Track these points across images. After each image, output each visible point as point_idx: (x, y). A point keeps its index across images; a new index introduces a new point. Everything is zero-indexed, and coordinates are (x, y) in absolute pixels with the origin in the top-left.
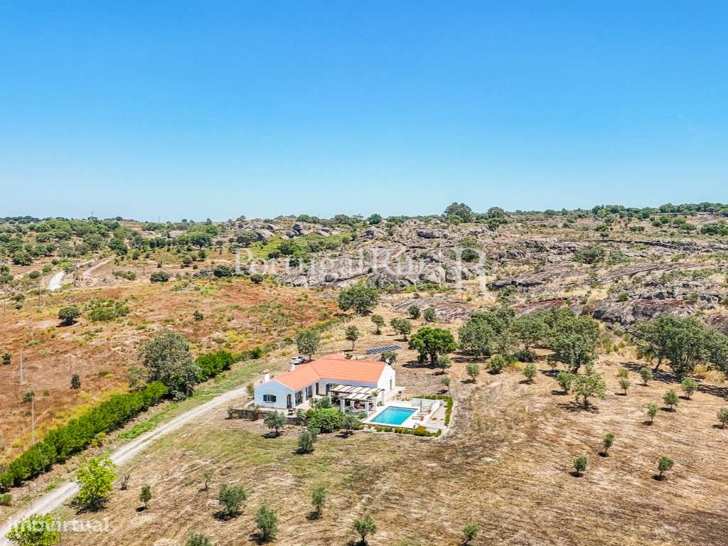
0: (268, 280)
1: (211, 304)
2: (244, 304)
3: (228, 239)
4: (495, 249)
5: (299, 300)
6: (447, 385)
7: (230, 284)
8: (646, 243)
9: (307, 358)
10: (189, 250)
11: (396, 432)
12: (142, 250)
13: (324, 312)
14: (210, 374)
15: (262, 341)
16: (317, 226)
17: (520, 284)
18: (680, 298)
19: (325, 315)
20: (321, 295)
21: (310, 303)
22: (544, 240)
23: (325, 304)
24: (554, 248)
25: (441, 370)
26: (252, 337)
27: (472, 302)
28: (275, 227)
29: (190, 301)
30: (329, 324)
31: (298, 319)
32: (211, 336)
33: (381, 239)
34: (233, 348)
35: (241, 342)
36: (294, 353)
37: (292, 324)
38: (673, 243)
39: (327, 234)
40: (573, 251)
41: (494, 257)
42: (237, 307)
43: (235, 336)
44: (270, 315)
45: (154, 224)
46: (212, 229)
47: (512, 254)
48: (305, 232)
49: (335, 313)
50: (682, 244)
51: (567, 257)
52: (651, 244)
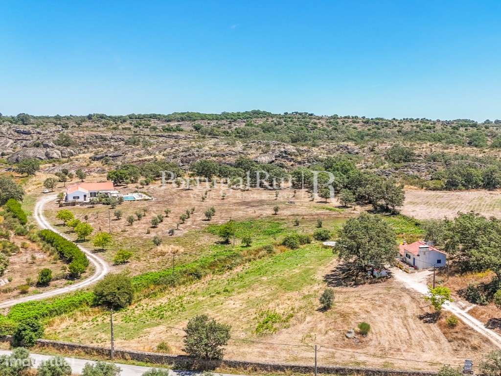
4: (78, 140)
8: (157, 136)
17: (110, 156)
18: (197, 156)
24: (112, 138)
27: (90, 166)
38: (169, 135)
40: (122, 140)
41: (80, 144)
47: (89, 142)
50: (174, 136)
51: (120, 143)
52: (159, 136)
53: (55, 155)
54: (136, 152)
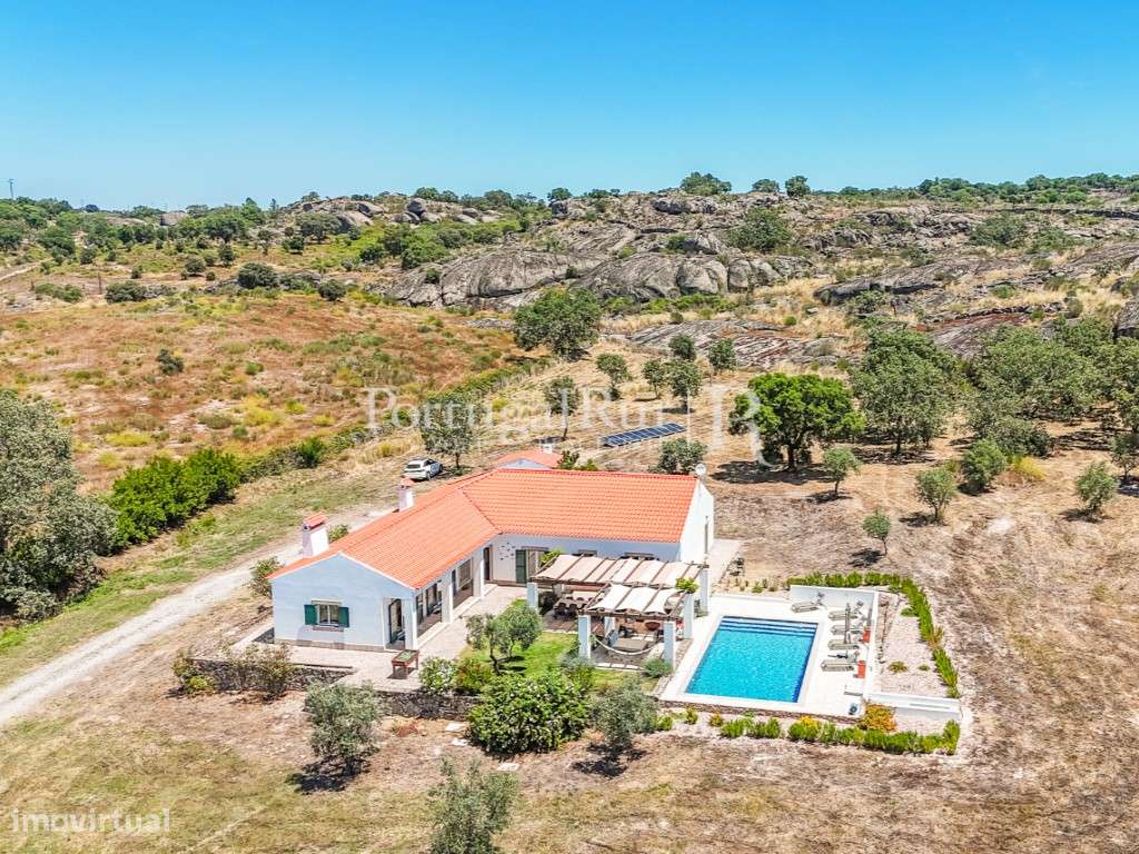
0: (356, 294)
1: (212, 338)
2: (292, 336)
3: (283, 230)
4: (811, 230)
5: (423, 330)
6: (883, 536)
7: (272, 302)
8: (1099, 214)
9: (448, 461)
10: (201, 246)
11: (794, 738)
12: (105, 248)
13: (482, 352)
14: (163, 518)
15: (331, 420)
16: (453, 206)
17: (888, 289)
19: (484, 359)
20: (471, 323)
21: (449, 335)
22: (905, 210)
23: (481, 337)
24: (925, 224)
25: (826, 487)
26: (307, 412)
27: (797, 328)
28: (374, 208)
29: (160, 331)
30: (496, 378)
31: (421, 368)
32: (199, 410)
33: (583, 218)
34: (254, 439)
35: (277, 424)
36: (414, 448)
37: (407, 381)
39: (472, 221)
40: (963, 230)
41: (813, 244)
42: (274, 343)
43: (261, 411)
44: (355, 360)
45: (145, 209)
46: (251, 213)
47: (846, 238)
48: (432, 217)
49: (504, 355)
51: (953, 240)
52: (1108, 214)
53: (703, 282)
54: (994, 275)
